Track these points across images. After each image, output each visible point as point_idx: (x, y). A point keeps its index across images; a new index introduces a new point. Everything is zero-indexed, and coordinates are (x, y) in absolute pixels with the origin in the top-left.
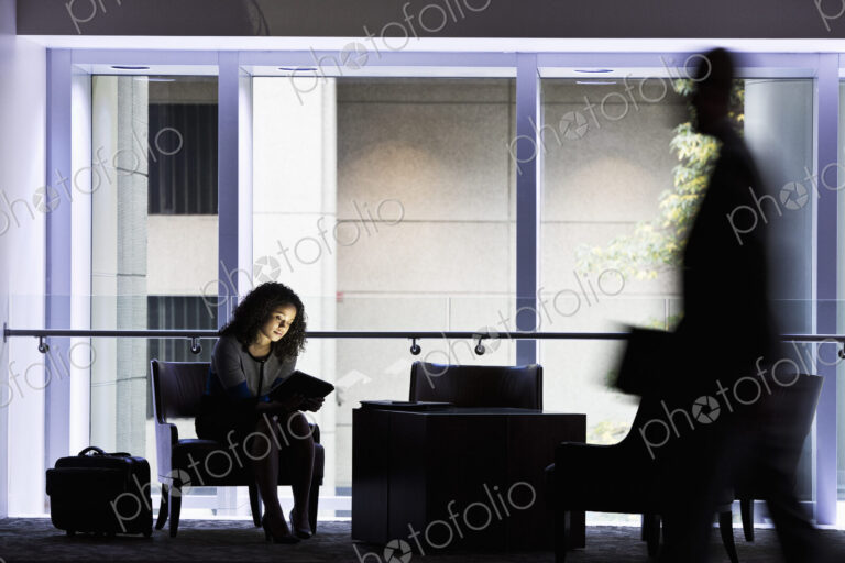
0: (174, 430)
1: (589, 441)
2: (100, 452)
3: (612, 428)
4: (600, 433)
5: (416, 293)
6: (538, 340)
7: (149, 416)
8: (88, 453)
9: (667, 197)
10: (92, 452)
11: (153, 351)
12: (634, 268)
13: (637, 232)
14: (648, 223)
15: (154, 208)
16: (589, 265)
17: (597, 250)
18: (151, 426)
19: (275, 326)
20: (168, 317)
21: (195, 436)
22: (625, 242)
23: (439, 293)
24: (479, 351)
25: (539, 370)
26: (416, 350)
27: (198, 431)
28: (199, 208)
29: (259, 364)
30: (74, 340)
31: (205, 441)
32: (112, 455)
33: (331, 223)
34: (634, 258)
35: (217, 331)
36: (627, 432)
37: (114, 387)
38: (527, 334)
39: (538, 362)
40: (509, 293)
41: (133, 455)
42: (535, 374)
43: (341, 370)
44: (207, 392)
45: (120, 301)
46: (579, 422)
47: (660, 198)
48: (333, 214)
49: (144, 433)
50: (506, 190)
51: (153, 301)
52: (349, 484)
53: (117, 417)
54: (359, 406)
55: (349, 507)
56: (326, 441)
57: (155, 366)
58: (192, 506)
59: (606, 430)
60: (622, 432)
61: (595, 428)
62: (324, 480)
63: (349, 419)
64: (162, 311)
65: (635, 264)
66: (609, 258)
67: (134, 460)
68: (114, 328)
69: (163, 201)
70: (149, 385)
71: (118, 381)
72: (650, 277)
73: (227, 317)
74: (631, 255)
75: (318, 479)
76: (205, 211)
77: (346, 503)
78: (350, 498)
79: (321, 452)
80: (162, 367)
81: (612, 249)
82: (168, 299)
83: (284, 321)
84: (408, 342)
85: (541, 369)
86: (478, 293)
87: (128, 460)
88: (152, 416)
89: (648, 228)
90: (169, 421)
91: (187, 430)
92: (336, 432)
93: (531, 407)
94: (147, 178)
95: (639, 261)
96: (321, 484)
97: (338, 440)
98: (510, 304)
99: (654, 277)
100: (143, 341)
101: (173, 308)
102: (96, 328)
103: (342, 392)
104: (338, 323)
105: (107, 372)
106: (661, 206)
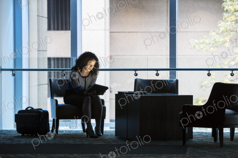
0: (57, 101)
1: (194, 104)
2: (32, 108)
3: (202, 100)
4: (198, 102)
5: (136, 56)
6: (177, 71)
7: (48, 97)
8: (28, 109)
9: (220, 23)
10: (30, 108)
11: (50, 76)
12: (209, 47)
13: (210, 35)
14: (214, 32)
15: (49, 29)
16: (194, 46)
17: (197, 41)
18: (49, 100)
19: (89, 67)
20: (54, 64)
21: (64, 103)
22: (206, 38)
23: (144, 56)
24: (157, 75)
25: (177, 81)
26: (136, 75)
27: (64, 101)
28: (64, 28)
29: (85, 79)
30: (24, 72)
31: (67, 105)
32: (36, 109)
33: (108, 32)
34: (209, 44)
35: (71, 69)
36: (207, 101)
37: (37, 87)
38: (173, 69)
39: (177, 78)
40: (167, 55)
41: (43, 109)
42: (176, 82)
43: (111, 82)
44: (68, 89)
45: (38, 59)
46: (190, 98)
47: (218, 23)
48: (109, 30)
49: (47, 102)
50: (166, 21)
51: (49, 59)
52: (114, 118)
53: (38, 96)
54: (117, 93)
55: (114, 126)
56: (107, 105)
57: (50, 80)
58: (63, 126)
59: (200, 100)
60: (205, 101)
61: (196, 100)
62: (106, 117)
63: (114, 97)
64: (52, 62)
65: (210, 46)
66: (201, 43)
67: (43, 111)
68: (36, 68)
69: (52, 26)
70: (48, 86)
71: (38, 85)
72: (215, 50)
73: (74, 64)
74: (208, 43)
75: (104, 117)
76: (66, 29)
77: (113, 124)
78: (115, 123)
79: (105, 108)
80: (52, 81)
81: (201, 41)
82: (54, 59)
83: (91, 65)
84: (134, 72)
85: (178, 80)
86: (157, 55)
87: (41, 111)
88: (49, 96)
89: (214, 33)
90: (55, 98)
91: (61, 101)
92: (110, 101)
93: (174, 93)
94: (47, 19)
95: (211, 44)
96: (105, 119)
97: (111, 104)
98: (167, 59)
99: (216, 50)
100: (46, 72)
101: (56, 62)
102: (31, 68)
103: (112, 88)
104: (110, 66)
105: (35, 83)
106: (218, 26)
